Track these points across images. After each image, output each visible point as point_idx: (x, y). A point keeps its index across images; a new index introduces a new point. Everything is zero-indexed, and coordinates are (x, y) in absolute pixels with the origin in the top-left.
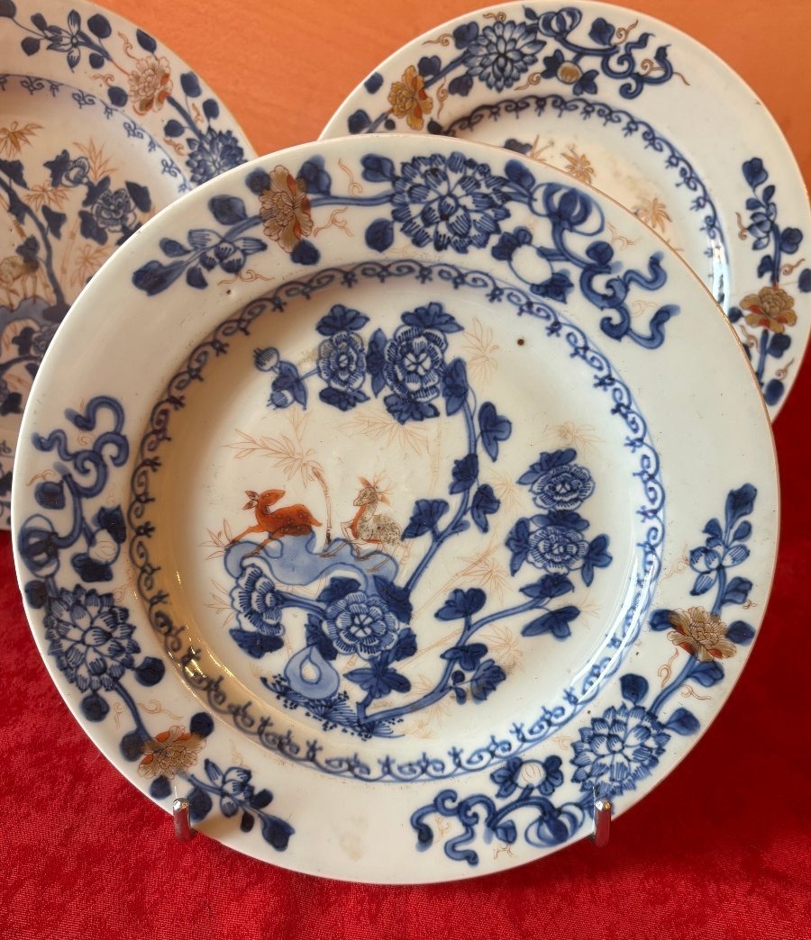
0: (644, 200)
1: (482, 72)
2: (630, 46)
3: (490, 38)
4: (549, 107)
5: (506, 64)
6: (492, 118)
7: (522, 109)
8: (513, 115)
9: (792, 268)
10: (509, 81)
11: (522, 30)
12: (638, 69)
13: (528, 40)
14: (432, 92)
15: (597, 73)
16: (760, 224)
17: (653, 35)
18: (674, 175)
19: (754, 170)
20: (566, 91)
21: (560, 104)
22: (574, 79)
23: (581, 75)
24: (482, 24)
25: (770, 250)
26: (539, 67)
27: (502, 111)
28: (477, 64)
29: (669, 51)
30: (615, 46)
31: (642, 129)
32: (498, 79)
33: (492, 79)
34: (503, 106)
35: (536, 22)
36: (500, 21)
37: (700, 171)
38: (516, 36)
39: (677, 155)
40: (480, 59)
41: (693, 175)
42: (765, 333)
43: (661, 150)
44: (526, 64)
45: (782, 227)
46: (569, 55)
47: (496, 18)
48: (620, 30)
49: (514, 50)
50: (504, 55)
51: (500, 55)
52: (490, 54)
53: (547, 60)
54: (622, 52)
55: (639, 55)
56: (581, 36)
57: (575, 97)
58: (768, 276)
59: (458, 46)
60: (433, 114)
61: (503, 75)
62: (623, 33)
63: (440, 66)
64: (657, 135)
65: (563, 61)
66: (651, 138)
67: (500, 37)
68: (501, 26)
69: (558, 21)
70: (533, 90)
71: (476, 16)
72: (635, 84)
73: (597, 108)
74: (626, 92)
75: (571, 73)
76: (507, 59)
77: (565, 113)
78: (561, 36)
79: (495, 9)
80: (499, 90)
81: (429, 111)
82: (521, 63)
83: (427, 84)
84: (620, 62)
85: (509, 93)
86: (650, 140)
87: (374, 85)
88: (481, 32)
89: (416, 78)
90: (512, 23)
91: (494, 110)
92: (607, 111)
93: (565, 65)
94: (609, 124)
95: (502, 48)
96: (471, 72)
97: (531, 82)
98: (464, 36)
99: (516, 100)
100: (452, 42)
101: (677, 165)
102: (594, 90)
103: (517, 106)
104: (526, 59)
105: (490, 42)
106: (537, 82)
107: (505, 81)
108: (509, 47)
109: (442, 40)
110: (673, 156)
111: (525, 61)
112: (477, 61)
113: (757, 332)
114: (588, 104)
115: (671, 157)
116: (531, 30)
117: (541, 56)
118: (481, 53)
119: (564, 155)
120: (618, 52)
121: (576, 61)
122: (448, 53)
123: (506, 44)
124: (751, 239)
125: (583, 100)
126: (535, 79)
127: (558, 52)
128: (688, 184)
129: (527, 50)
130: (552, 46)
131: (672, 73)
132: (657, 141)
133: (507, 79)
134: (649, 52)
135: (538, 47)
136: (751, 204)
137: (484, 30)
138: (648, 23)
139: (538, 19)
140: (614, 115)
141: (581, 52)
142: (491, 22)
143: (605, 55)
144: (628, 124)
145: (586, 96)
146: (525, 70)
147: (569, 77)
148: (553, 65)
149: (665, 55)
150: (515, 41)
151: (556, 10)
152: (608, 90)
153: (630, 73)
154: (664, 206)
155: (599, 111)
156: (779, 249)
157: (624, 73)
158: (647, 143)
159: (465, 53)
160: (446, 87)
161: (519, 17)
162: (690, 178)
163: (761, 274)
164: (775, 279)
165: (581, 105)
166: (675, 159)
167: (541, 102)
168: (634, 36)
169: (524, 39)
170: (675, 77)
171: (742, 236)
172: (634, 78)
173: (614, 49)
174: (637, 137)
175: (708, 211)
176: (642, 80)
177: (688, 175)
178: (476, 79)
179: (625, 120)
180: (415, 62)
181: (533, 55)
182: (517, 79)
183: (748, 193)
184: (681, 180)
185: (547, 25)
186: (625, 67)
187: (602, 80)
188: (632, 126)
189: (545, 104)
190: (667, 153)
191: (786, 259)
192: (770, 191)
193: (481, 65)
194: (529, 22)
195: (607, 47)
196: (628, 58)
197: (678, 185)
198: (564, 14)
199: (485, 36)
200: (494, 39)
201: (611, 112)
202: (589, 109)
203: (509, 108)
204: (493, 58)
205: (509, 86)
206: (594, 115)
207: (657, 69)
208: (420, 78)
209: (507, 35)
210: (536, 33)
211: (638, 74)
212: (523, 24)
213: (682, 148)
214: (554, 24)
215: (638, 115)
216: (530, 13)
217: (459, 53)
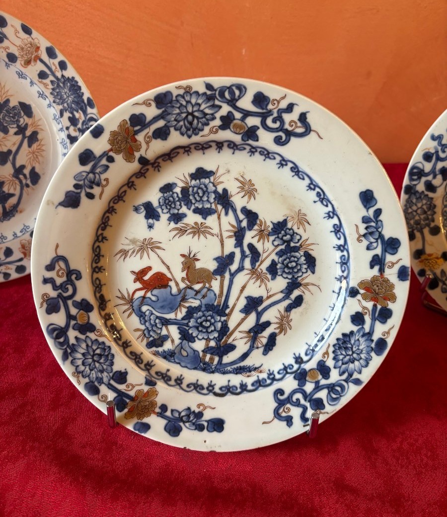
0: (291, 210)
1: (176, 125)
2: (281, 111)
3: (181, 102)
4: (225, 147)
5: (193, 120)
6: (186, 153)
7: (206, 148)
8: (201, 152)
9: (393, 264)
10: (196, 131)
11: (204, 98)
12: (287, 126)
13: (208, 105)
14: (140, 137)
15: (258, 128)
16: (371, 234)
17: (297, 104)
18: (313, 195)
19: (367, 198)
20: (237, 139)
21: (233, 146)
22: (242, 131)
23: (247, 129)
24: (175, 93)
25: (378, 251)
26: (217, 122)
27: (193, 150)
28: (173, 119)
29: (308, 115)
30: (270, 111)
31: (290, 165)
32: (188, 129)
33: (184, 129)
34: (193, 147)
35: (214, 92)
36: (188, 91)
37: (330, 195)
38: (200, 101)
39: (314, 183)
40: (175, 116)
41: (325, 197)
42: (375, 306)
43: (303, 179)
44: (207, 120)
45: (387, 237)
46: (238, 115)
47: (185, 89)
48: (274, 100)
49: (199, 110)
50: (192, 114)
51: (189, 114)
52: (182, 113)
53: (222, 118)
54: (275, 115)
55: (287, 117)
57: (243, 142)
58: (377, 268)
59: (158, 107)
60: (142, 152)
61: (191, 127)
62: (275, 102)
63: (145, 120)
64: (300, 170)
65: (234, 119)
66: (296, 171)
67: (188, 102)
68: (188, 94)
69: (229, 93)
70: (213, 137)
72: (285, 136)
73: (259, 150)
74: (278, 141)
75: (241, 127)
76: (194, 117)
77: (237, 152)
78: (232, 102)
79: (184, 83)
80: (189, 137)
81: (138, 150)
82: (204, 119)
83: (137, 132)
84: (274, 121)
85: (195, 139)
86: (296, 172)
87: (98, 132)
88: (174, 98)
89: (128, 128)
90: (197, 93)
91: (187, 149)
92: (266, 152)
93: (235, 122)
94: (268, 160)
95: (190, 109)
96: (168, 124)
97: (211, 132)
98: (162, 100)
99: (202, 143)
100: (153, 104)
101: (314, 189)
102: (256, 139)
103: (203, 147)
104: (208, 117)
105: (181, 105)
106: (216, 132)
107: (193, 131)
108: (195, 109)
109: (146, 103)
110: (312, 183)
111: (207, 119)
112: (172, 118)
113: (370, 305)
114: (252, 147)
115: (310, 184)
116: (210, 98)
117: (218, 115)
118: (175, 112)
119: (237, 179)
120: (272, 115)
122: (151, 112)
123: (193, 106)
124: (365, 243)
125: (249, 145)
126: (214, 130)
127: (230, 112)
128: (322, 202)
129: (207, 111)
130: (225, 109)
131: (311, 130)
132: (300, 173)
133: (194, 129)
135: (216, 109)
136: (365, 220)
137: (176, 97)
138: (293, 96)
139: (216, 90)
140: (270, 155)
141: (246, 114)
142: (181, 92)
143: (264, 117)
144: (281, 161)
145: (250, 142)
146: (207, 124)
147: (238, 130)
148: (227, 122)
149: (306, 118)
150: (199, 105)
151: (228, 85)
152: (266, 139)
153: (281, 129)
154: (305, 215)
155: (260, 152)
156: (385, 251)
157: (277, 128)
158: (294, 174)
159: (163, 112)
160: (150, 134)
161: (202, 89)
162: (323, 198)
163: (372, 267)
164: (381, 270)
165: (248, 148)
166: (312, 186)
167: (220, 145)
168: (284, 105)
169: (206, 104)
170: (312, 133)
171: (359, 240)
172: (284, 132)
173: (270, 113)
174: (287, 169)
175: (335, 221)
176: (290, 134)
177: (322, 197)
178: (172, 129)
179: (278, 159)
180: (127, 118)
181: (212, 114)
182: (202, 130)
183: (363, 212)
184: (317, 199)
185: (222, 94)
186: (277, 125)
187: (261, 133)
188: (283, 162)
189: (223, 146)
190: (307, 181)
191: (389, 258)
192: (378, 212)
193: (175, 120)
194: (209, 93)
195: (264, 111)
196: (279, 118)
197: (315, 202)
198: (234, 88)
199: (177, 101)
200: (184, 103)
201: (269, 153)
202: (253, 151)
203: (197, 148)
204: (184, 115)
205: (196, 134)
206: (257, 154)
207: (300, 127)
208: (131, 128)
209: (193, 101)
210: (214, 100)
211: (287, 130)
212: (205, 94)
213: (317, 179)
214: (227, 95)
215: (287, 156)
216: (209, 86)
217: (158, 112)
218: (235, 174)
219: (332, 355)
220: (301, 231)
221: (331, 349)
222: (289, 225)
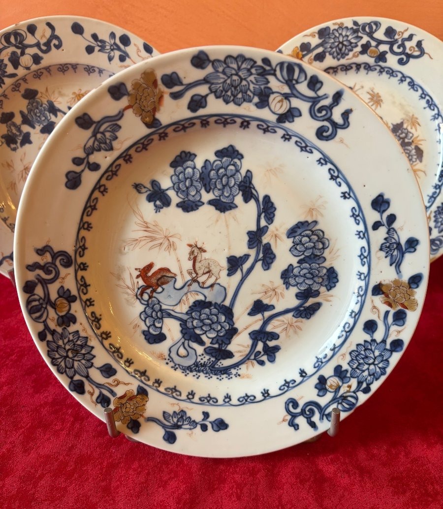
56: (380, 35)
121: (377, 46)
134: (413, 43)
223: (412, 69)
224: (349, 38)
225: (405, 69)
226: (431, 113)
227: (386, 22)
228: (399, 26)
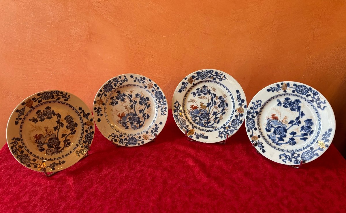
0: (223, 94)
2: (220, 75)
5: (203, 77)
6: (202, 83)
9: (243, 105)
10: (204, 79)
12: (221, 78)
14: (193, 80)
16: (239, 99)
17: (223, 74)
18: (227, 91)
19: (238, 91)
20: (212, 80)
21: (211, 81)
23: (214, 78)
24: (200, 72)
25: (240, 102)
26: (208, 77)
29: (225, 76)
36: (203, 71)
42: (240, 113)
45: (242, 99)
46: (212, 76)
48: (219, 73)
55: (221, 76)
56: (213, 73)
58: (240, 106)
60: (194, 82)
63: (195, 77)
66: (224, 86)
70: (207, 80)
71: (199, 71)
74: (220, 80)
75: (212, 78)
78: (211, 73)
79: (202, 70)
81: (193, 82)
83: (193, 79)
84: (219, 77)
85: (204, 80)
87: (186, 79)
89: (191, 78)
90: (204, 72)
92: (218, 83)
95: (203, 75)
97: (207, 79)
98: (198, 73)
103: (205, 81)
109: (195, 74)
111: (206, 76)
113: (239, 113)
116: (207, 73)
117: (208, 76)
118: (200, 75)
121: (213, 76)
122: (196, 75)
124: (238, 100)
129: (206, 75)
130: (210, 75)
131: (226, 79)
134: (223, 76)
136: (237, 96)
138: (222, 72)
141: (214, 75)
142: (201, 72)
143: (217, 76)
148: (210, 77)
151: (210, 70)
152: (217, 80)
154: (226, 95)
156: (241, 102)
160: (195, 79)
161: (205, 71)
162: (229, 92)
163: (239, 105)
164: (241, 106)
166: (227, 89)
167: (208, 81)
168: (221, 74)
171: (236, 100)
173: (218, 75)
174: (222, 86)
175: (232, 96)
178: (199, 78)
179: (220, 84)
180: (191, 76)
183: (237, 94)
185: (209, 72)
187: (216, 79)
188: (221, 84)
190: (226, 88)
191: (242, 103)
192: (240, 94)
196: (220, 76)
202: (215, 82)
207: (224, 78)
213: (228, 88)
214: (210, 72)
215: (222, 83)
216: (206, 71)
217: (197, 75)
218: (211, 87)
219: (231, 124)
220: (225, 98)
221: (231, 123)
222: (222, 97)
223: (223, 82)
224: (205, 74)
225: (221, 82)
226: (229, 94)
227: (215, 70)
228: (218, 71)
